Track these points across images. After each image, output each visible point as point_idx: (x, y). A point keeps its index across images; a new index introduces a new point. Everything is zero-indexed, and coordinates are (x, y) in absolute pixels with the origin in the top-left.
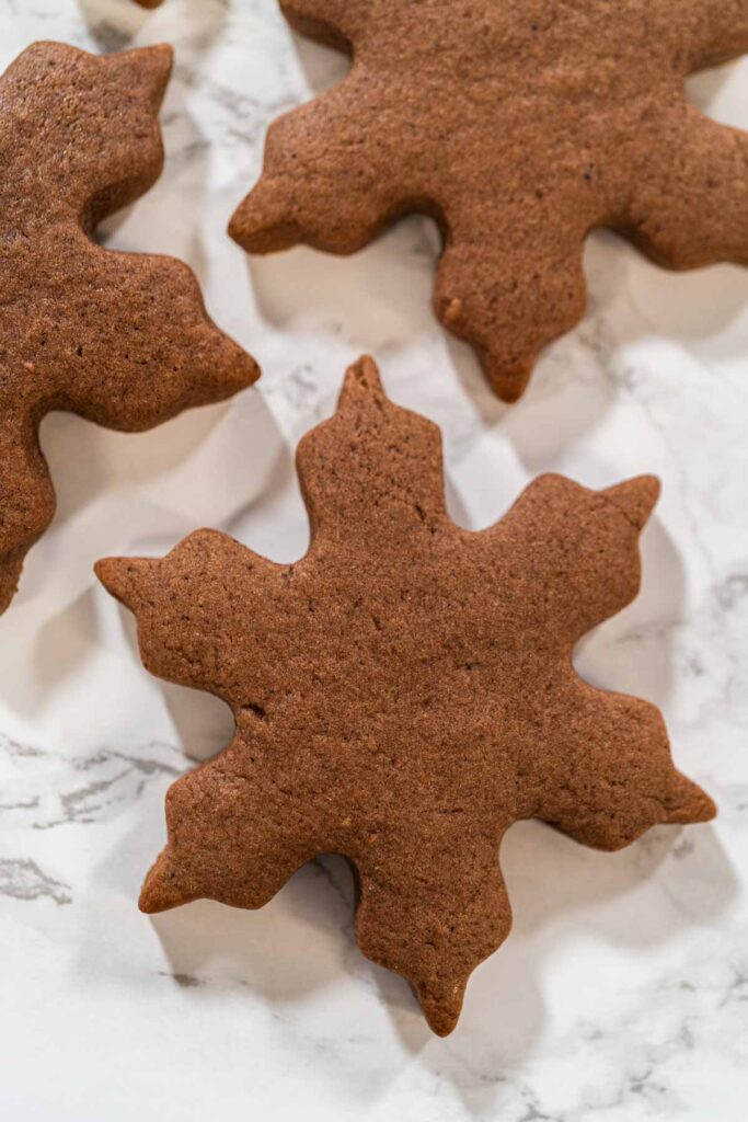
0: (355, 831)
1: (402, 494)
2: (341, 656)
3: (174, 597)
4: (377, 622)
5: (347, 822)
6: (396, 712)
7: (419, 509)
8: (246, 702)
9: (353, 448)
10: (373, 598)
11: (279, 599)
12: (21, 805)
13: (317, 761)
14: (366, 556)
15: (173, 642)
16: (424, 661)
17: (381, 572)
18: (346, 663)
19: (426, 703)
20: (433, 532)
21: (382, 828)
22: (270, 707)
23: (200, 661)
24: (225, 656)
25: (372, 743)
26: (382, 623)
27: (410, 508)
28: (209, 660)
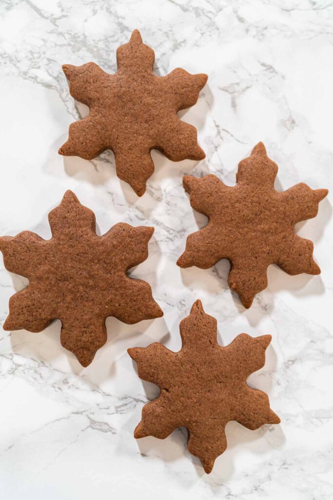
0: (189, 422)
1: (206, 337)
2: (188, 378)
3: (147, 360)
4: (198, 370)
5: (187, 420)
6: (201, 393)
7: (210, 341)
8: (164, 388)
9: (195, 325)
10: (197, 364)
11: (174, 363)
12: (105, 408)
13: (181, 404)
14: (196, 353)
15: (147, 372)
16: (209, 380)
17: (200, 357)
18: (190, 380)
19: (209, 391)
20: (213, 347)
21: (196, 422)
22: (170, 389)
23: (153, 377)
24: (159, 376)
25: (195, 401)
26: (199, 370)
27: (208, 341)
28: (155, 377)
